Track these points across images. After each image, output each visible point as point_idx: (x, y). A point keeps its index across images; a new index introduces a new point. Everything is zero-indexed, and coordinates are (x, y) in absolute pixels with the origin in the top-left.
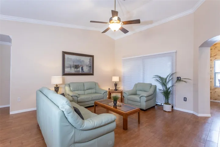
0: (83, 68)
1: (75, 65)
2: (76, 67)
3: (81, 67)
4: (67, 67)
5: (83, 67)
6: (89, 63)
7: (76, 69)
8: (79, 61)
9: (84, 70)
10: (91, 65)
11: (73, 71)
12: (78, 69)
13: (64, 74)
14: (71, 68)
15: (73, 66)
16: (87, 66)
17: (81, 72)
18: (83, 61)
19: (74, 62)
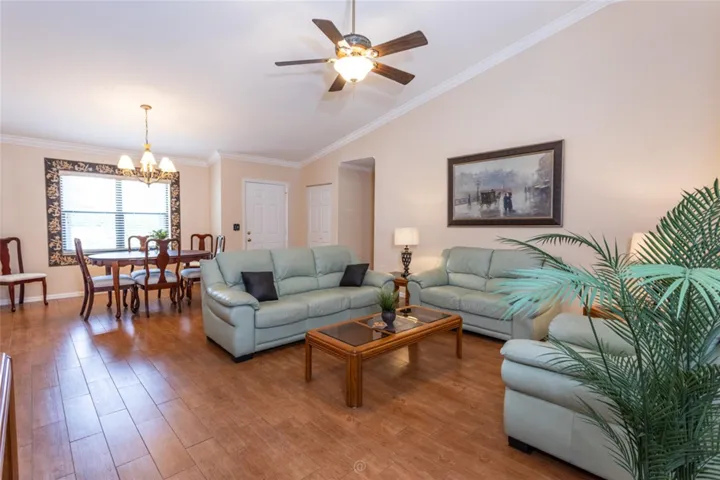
0: (514, 199)
1: (482, 194)
2: (487, 198)
3: (502, 198)
4: (460, 203)
5: (513, 196)
6: (536, 177)
7: (485, 207)
8: (496, 176)
9: (514, 208)
10: (545, 183)
11: (476, 211)
12: (493, 206)
13: (453, 222)
14: (469, 202)
15: (478, 197)
16: (527, 190)
17: (505, 214)
18: (511, 174)
19: (478, 184)
